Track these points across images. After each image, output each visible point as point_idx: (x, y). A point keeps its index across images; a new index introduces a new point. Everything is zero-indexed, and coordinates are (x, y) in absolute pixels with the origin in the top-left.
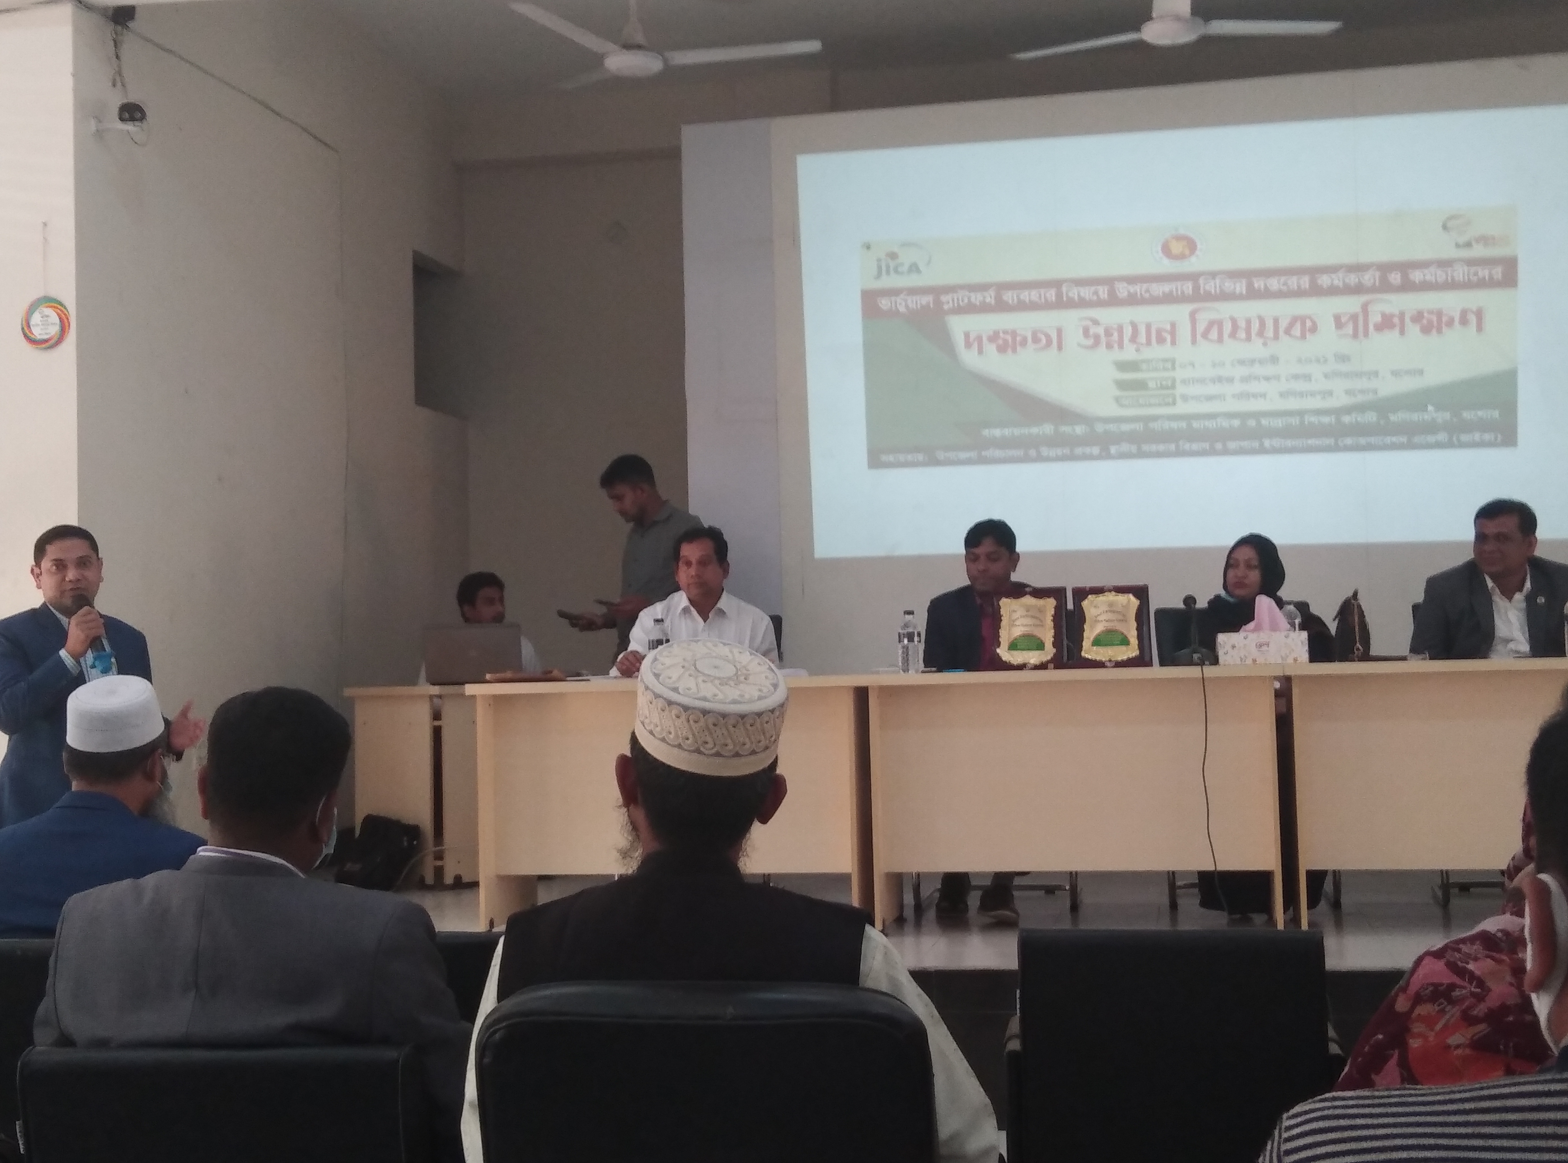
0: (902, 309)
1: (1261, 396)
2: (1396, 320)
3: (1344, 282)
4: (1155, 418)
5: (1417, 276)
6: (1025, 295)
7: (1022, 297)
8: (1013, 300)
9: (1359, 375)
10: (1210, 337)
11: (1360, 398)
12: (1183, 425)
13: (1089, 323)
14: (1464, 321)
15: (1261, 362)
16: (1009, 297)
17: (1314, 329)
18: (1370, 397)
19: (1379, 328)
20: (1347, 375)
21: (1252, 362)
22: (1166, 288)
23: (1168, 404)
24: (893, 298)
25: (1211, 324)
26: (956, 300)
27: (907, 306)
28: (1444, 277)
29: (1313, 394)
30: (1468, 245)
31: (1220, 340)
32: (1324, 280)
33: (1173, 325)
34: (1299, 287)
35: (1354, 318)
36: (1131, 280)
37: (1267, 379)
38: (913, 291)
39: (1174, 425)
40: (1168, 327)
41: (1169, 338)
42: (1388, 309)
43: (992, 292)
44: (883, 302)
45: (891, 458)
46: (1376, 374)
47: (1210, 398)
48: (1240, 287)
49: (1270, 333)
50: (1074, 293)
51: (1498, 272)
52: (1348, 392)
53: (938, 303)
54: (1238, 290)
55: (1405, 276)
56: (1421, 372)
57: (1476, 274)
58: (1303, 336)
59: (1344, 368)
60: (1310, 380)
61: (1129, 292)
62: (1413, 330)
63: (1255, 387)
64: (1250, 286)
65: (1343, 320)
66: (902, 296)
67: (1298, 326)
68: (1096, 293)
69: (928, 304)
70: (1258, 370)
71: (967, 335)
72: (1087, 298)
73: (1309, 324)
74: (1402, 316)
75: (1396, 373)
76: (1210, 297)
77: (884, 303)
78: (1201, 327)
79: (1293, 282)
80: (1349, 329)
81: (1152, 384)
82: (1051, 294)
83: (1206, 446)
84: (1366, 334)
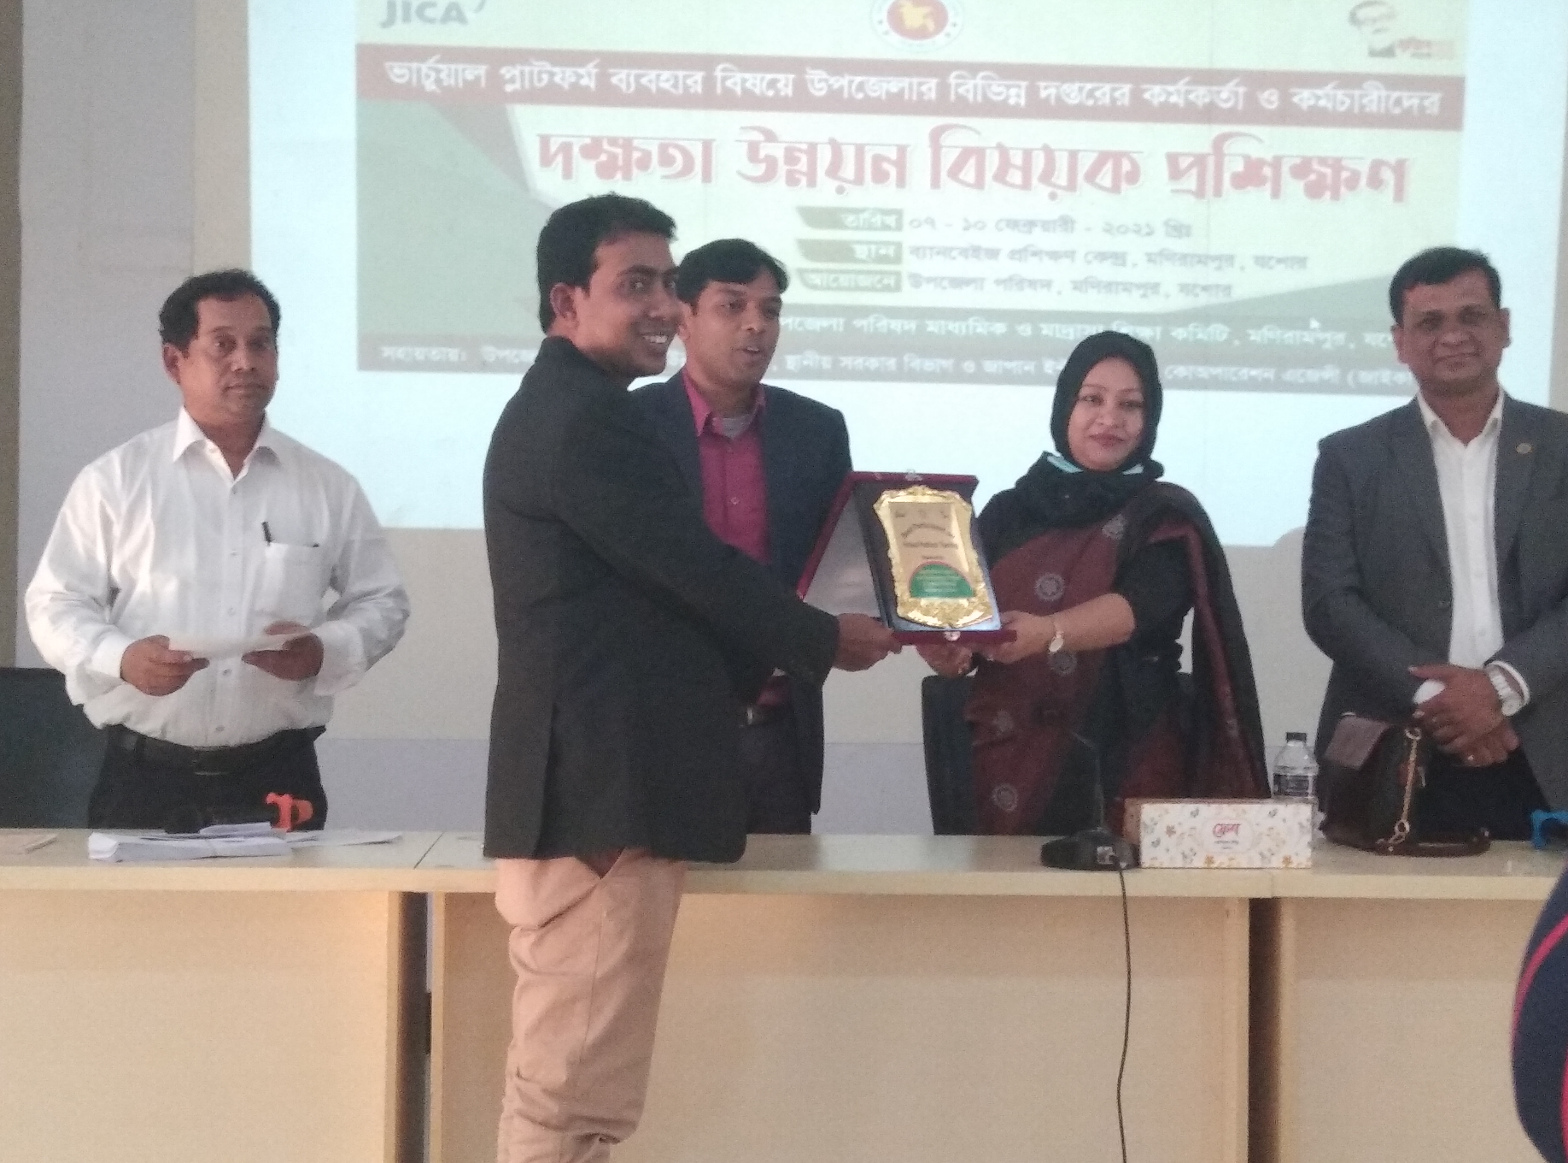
0: (430, 86)
1: (1043, 286)
2: (1267, 171)
3: (1186, 99)
4: (864, 311)
5: (1304, 98)
6: (652, 79)
7: (644, 81)
8: (628, 85)
9: (1203, 260)
10: (961, 176)
11: (1203, 300)
12: (911, 325)
13: (757, 136)
14: (1375, 182)
15: (1047, 226)
16: (621, 78)
17: (1133, 177)
18: (1218, 299)
19: (1241, 181)
20: (1184, 258)
21: (1031, 224)
22: (894, 85)
23: (887, 289)
24: (414, 65)
25: (967, 153)
26: (527, 77)
27: (438, 81)
28: (1348, 101)
29: (1127, 287)
30: (1388, 52)
31: (979, 184)
32: (1155, 94)
33: (902, 150)
34: (1113, 100)
35: (1200, 161)
36: (835, 66)
37: (1055, 255)
38: (451, 55)
39: (896, 325)
40: (893, 155)
41: (893, 172)
42: (1256, 151)
43: (591, 68)
44: (397, 71)
45: (400, 353)
46: (1230, 259)
47: (958, 283)
48: (1017, 95)
49: (1061, 177)
50: (736, 81)
51: (1433, 101)
52: (1185, 288)
53: (494, 79)
54: (1012, 101)
55: (1285, 98)
56: (1301, 262)
57: (1398, 102)
58: (1115, 188)
59: (1179, 245)
60: (1124, 264)
61: (830, 86)
62: (1294, 188)
63: (1031, 269)
64: (1032, 92)
65: (1184, 163)
66: (431, 62)
67: (1109, 167)
68: (772, 84)
69: (478, 79)
70: (1041, 239)
71: (545, 140)
72: (757, 91)
73: (1126, 166)
74: (1277, 163)
75: (1262, 261)
76: (964, 108)
77: (399, 72)
78: (949, 158)
79: (1104, 92)
80: (1190, 182)
81: (861, 251)
82: (696, 80)
83: (947, 364)
84: (1218, 192)
